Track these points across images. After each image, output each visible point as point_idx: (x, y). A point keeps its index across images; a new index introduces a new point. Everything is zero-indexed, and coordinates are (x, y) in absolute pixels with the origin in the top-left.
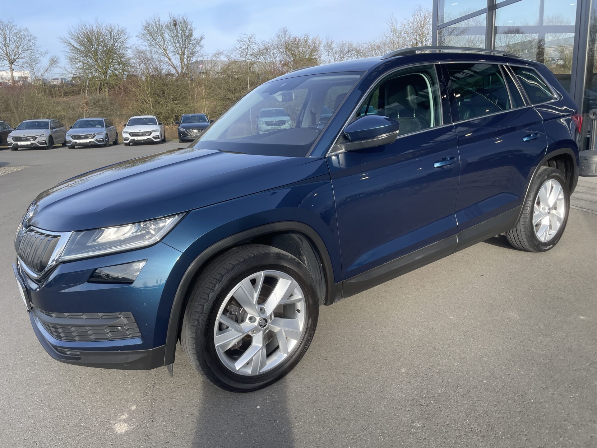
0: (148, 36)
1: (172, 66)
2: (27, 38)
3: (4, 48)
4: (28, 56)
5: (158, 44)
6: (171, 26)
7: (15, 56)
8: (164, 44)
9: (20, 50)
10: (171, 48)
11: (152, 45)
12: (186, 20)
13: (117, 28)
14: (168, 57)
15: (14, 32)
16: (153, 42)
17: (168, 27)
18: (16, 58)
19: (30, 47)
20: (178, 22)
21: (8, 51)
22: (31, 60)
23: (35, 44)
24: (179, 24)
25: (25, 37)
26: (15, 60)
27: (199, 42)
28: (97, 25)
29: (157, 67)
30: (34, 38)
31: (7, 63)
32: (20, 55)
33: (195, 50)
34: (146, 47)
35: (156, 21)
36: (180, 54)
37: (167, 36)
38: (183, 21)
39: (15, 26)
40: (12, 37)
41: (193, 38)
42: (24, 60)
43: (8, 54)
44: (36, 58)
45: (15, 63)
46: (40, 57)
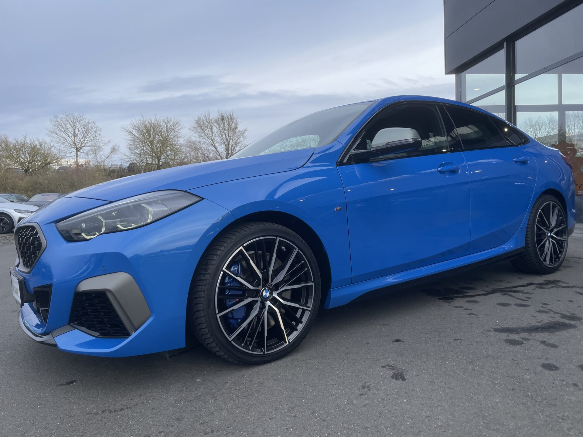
0: (198, 129)
1: (217, 154)
2: (94, 130)
3: (73, 137)
4: (93, 145)
5: (206, 136)
6: (219, 120)
7: (81, 145)
8: (212, 135)
9: (87, 139)
10: (218, 139)
11: (202, 136)
12: (233, 115)
13: (173, 121)
14: (215, 147)
15: (82, 124)
16: (202, 134)
17: (216, 121)
18: (83, 147)
19: (96, 137)
20: (225, 117)
21: (76, 140)
22: (95, 149)
23: (100, 134)
24: (226, 119)
25: (92, 129)
26: (81, 148)
27: (242, 133)
28: (155, 120)
30: (100, 130)
31: (74, 150)
32: (87, 144)
33: (239, 140)
34: (196, 138)
35: (207, 116)
36: (225, 145)
37: (215, 129)
38: (230, 116)
39: (84, 119)
40: (81, 128)
41: (237, 130)
42: (89, 148)
43: (76, 142)
44: (99, 146)
45: (81, 151)
46: (103, 146)
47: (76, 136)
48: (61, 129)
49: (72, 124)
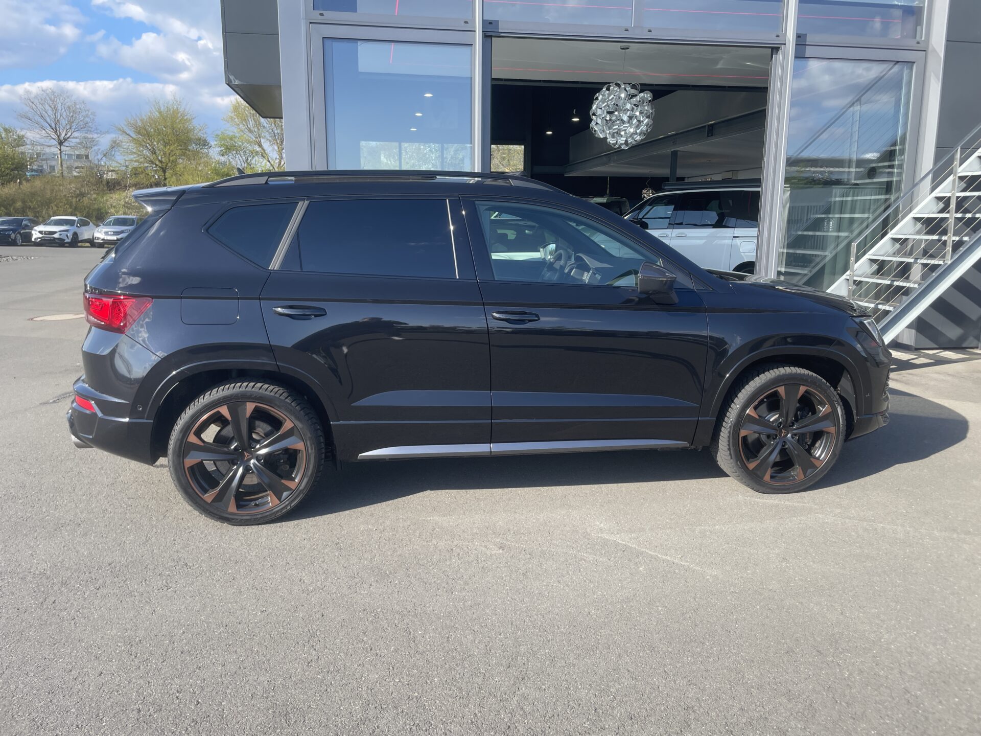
1: (265, 159)
3: (54, 126)
7: (66, 135)
8: (258, 130)
9: (74, 127)
10: (266, 136)
14: (262, 148)
15: (67, 104)
19: (87, 123)
22: (86, 142)
23: (93, 120)
25: (80, 113)
26: (65, 140)
31: (55, 143)
32: (73, 134)
34: (234, 133)
36: (277, 145)
39: (68, 97)
42: (78, 140)
43: (58, 132)
44: (93, 138)
45: (66, 144)
47: (57, 122)
49: (51, 104)
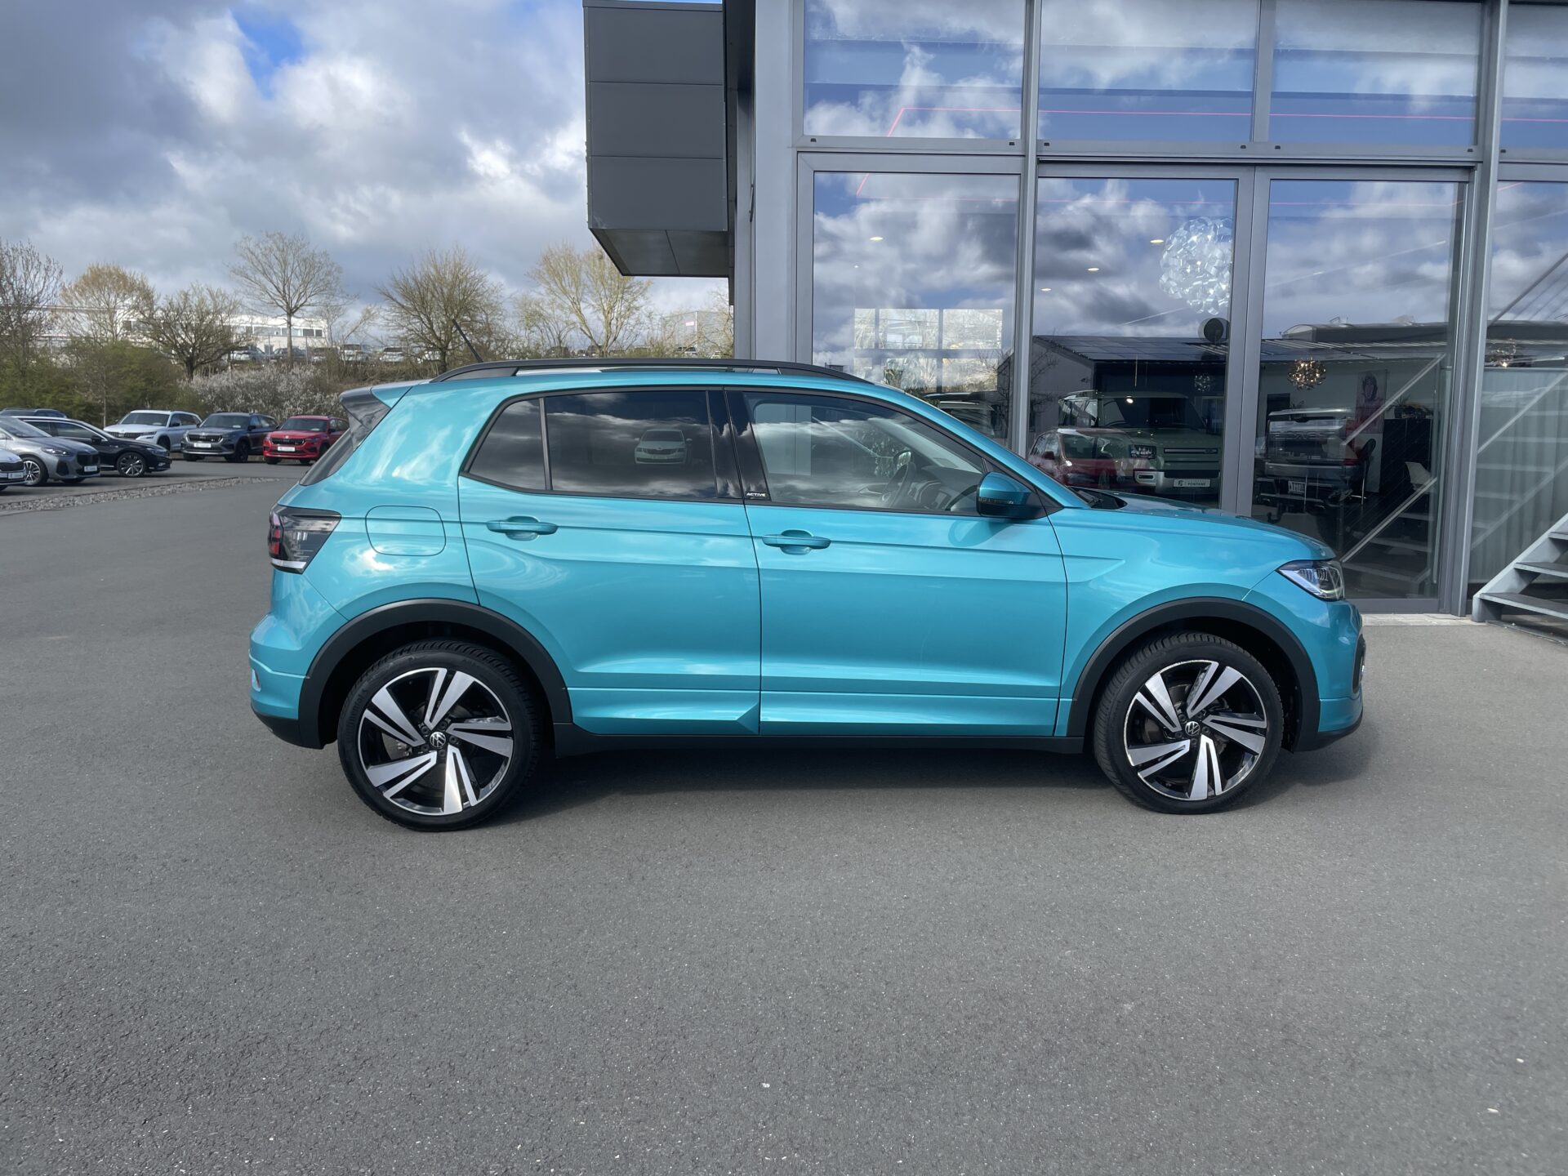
0: (546, 276)
1: (585, 333)
2: (323, 270)
3: (281, 288)
4: (321, 302)
7: (298, 301)
8: (577, 290)
9: (310, 290)
10: (588, 299)
11: (554, 292)
14: (580, 317)
16: (555, 287)
18: (302, 305)
19: (328, 285)
21: (287, 292)
22: (326, 311)
25: (320, 268)
26: (298, 308)
27: (644, 289)
28: (455, 252)
29: (559, 338)
30: (339, 270)
32: (308, 300)
33: (635, 303)
34: (540, 296)
36: (605, 311)
37: (583, 276)
39: (304, 246)
40: (296, 264)
42: (315, 309)
43: (287, 297)
45: (298, 314)
46: (345, 304)
47: (286, 281)
48: (256, 264)
49: (279, 256)
